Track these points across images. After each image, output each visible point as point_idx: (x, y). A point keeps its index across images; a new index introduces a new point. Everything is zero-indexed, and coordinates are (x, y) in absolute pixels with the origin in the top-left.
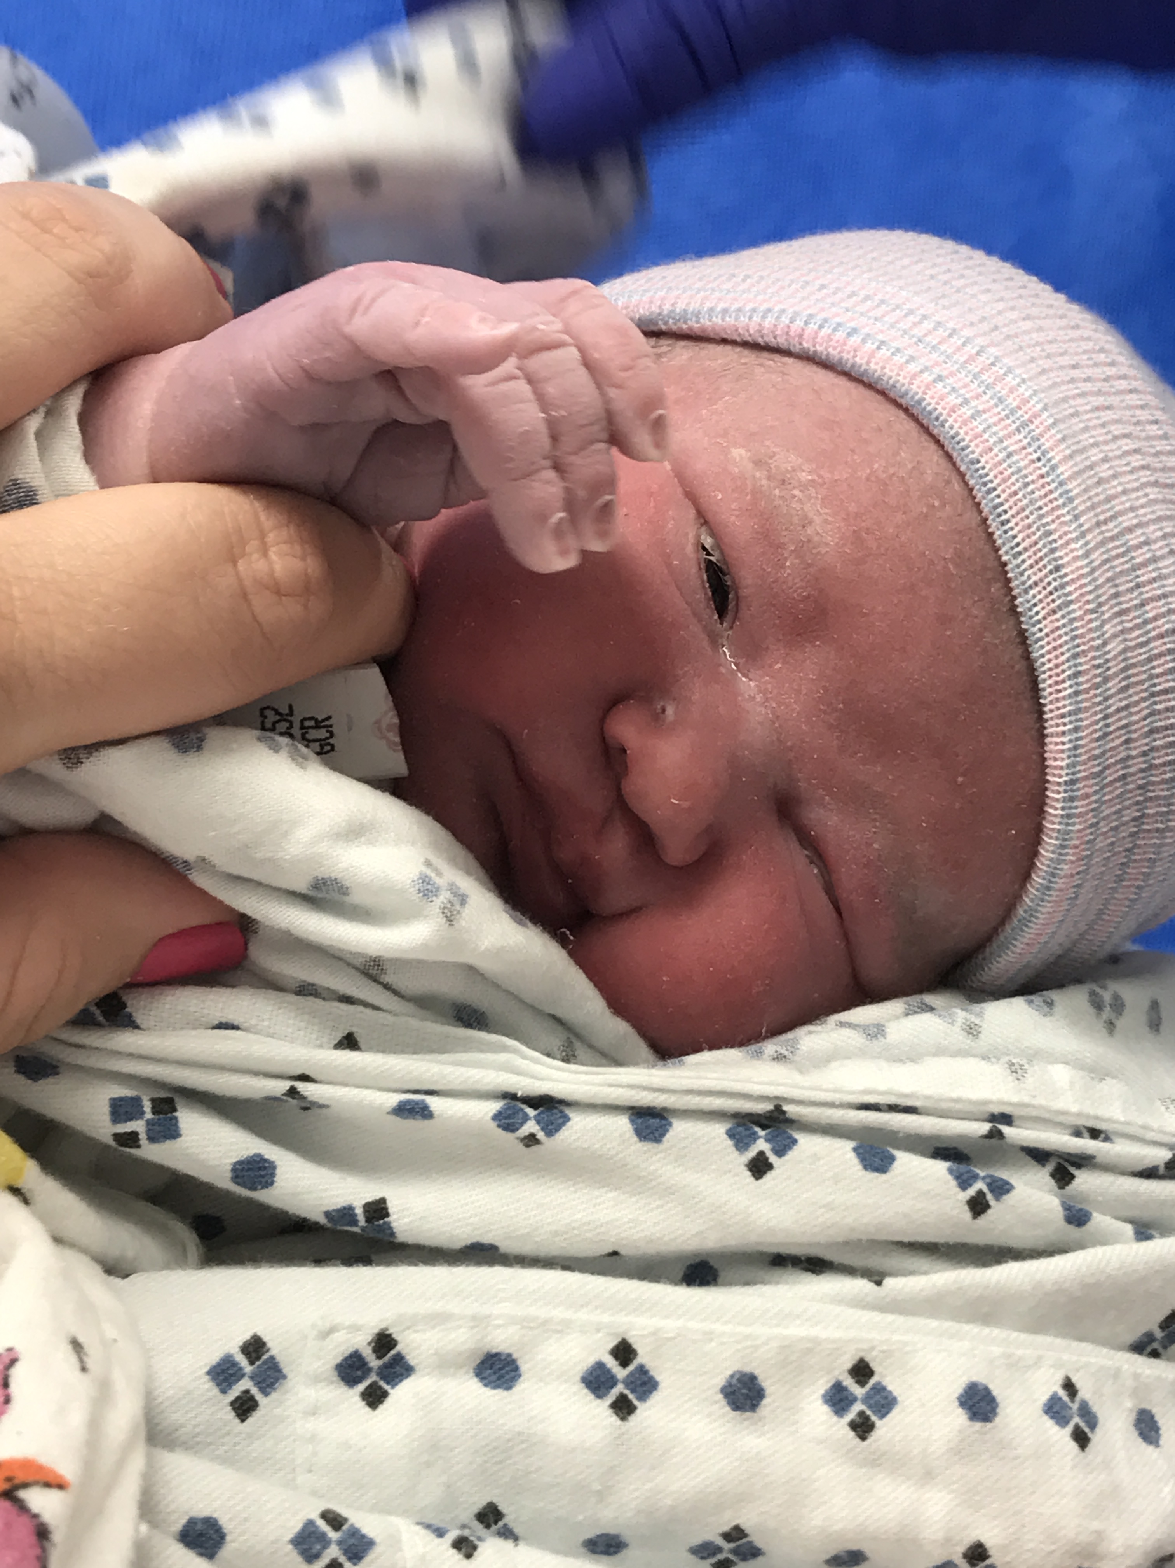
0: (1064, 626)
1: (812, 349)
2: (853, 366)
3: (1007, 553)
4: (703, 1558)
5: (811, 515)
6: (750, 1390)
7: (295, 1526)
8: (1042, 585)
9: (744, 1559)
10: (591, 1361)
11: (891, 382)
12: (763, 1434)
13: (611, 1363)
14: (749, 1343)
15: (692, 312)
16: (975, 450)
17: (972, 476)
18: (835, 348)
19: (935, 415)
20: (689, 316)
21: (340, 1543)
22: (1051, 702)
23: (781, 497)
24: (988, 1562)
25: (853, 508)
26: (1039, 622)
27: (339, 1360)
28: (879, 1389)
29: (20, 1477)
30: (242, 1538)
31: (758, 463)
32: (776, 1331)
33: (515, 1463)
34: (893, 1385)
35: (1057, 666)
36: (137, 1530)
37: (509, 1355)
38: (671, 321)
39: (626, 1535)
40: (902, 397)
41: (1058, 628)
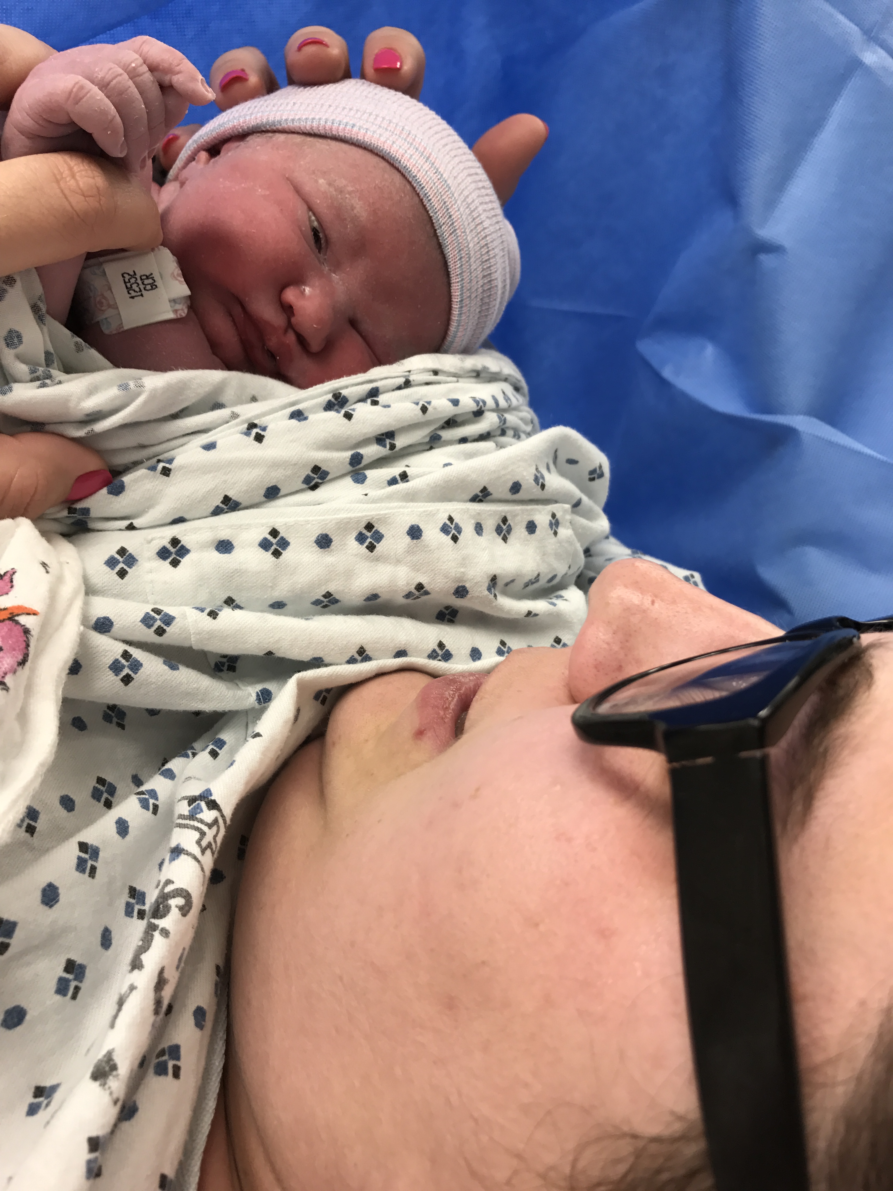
0: (455, 239)
1: (337, 135)
2: (357, 140)
3: (432, 212)
4: (317, 605)
5: (355, 205)
6: (326, 540)
7: (141, 615)
8: (446, 224)
9: (333, 604)
10: (261, 538)
11: (375, 146)
12: (333, 556)
13: (270, 538)
14: (324, 523)
15: (278, 121)
16: (414, 171)
17: (415, 183)
18: (348, 133)
19: (396, 159)
20: (276, 123)
21: (160, 619)
22: (453, 270)
23: (342, 199)
24: (424, 589)
25: (371, 201)
26: (446, 239)
27: (157, 551)
28: (377, 532)
29: (16, 612)
30: (120, 623)
31: (330, 184)
32: (334, 517)
33: (236, 581)
34: (382, 530)
35: (454, 255)
36: (79, 629)
37: (228, 540)
38: (268, 126)
39: (285, 601)
40: (380, 152)
41: (453, 241)
